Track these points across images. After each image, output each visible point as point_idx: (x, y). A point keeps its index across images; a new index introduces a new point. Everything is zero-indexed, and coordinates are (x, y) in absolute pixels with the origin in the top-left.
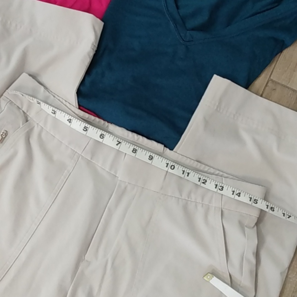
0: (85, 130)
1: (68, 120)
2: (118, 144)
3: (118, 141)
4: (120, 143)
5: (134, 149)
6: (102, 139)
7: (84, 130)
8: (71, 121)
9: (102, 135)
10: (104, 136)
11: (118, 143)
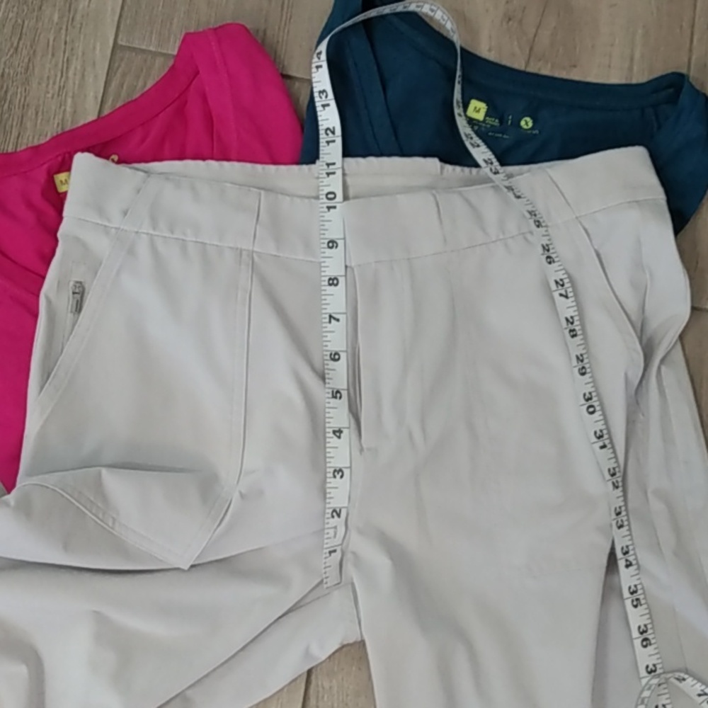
0: (338, 395)
1: (339, 437)
2: (335, 319)
3: (330, 322)
4: (331, 317)
5: (330, 285)
6: (341, 353)
7: (340, 398)
8: (337, 429)
9: (332, 356)
10: (333, 353)
11: (333, 321)
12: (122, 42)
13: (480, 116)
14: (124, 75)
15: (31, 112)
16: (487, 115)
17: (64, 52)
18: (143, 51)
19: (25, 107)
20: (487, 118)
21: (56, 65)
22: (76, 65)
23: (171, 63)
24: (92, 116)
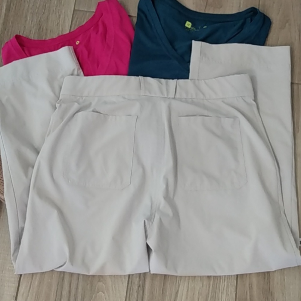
12: (76, 8)
13: (189, 27)
14: (77, 18)
15: (49, 31)
16: (192, 26)
17: (59, 13)
18: (83, 11)
19: (47, 29)
20: (192, 28)
21: (56, 17)
22: (62, 16)
23: (94, 14)
24: (67, 32)
